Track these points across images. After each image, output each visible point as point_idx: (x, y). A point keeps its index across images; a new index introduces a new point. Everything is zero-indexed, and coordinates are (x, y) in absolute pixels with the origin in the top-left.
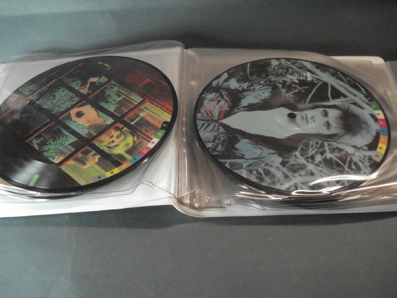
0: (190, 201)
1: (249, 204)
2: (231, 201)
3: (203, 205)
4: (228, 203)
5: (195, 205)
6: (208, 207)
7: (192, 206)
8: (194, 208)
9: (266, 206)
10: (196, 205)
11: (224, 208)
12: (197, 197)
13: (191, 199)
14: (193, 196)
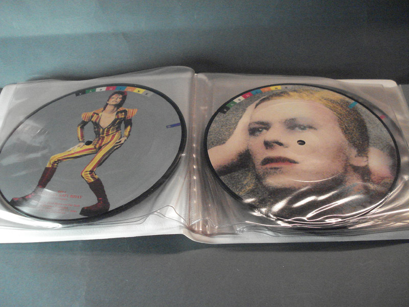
0: (202, 229)
1: (262, 231)
2: (243, 228)
4: (240, 230)
6: (220, 234)
7: (204, 233)
8: (206, 235)
9: (280, 233)
10: (208, 232)
11: (237, 234)
13: (204, 226)
14: (205, 223)
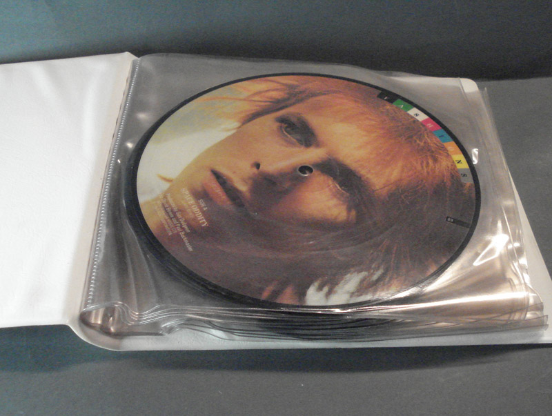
0: (103, 321)
3: (125, 329)
5: (110, 329)
7: (104, 330)
8: (108, 333)
10: (112, 329)
11: (161, 335)
12: (116, 315)
13: (105, 318)
14: (109, 312)
